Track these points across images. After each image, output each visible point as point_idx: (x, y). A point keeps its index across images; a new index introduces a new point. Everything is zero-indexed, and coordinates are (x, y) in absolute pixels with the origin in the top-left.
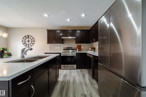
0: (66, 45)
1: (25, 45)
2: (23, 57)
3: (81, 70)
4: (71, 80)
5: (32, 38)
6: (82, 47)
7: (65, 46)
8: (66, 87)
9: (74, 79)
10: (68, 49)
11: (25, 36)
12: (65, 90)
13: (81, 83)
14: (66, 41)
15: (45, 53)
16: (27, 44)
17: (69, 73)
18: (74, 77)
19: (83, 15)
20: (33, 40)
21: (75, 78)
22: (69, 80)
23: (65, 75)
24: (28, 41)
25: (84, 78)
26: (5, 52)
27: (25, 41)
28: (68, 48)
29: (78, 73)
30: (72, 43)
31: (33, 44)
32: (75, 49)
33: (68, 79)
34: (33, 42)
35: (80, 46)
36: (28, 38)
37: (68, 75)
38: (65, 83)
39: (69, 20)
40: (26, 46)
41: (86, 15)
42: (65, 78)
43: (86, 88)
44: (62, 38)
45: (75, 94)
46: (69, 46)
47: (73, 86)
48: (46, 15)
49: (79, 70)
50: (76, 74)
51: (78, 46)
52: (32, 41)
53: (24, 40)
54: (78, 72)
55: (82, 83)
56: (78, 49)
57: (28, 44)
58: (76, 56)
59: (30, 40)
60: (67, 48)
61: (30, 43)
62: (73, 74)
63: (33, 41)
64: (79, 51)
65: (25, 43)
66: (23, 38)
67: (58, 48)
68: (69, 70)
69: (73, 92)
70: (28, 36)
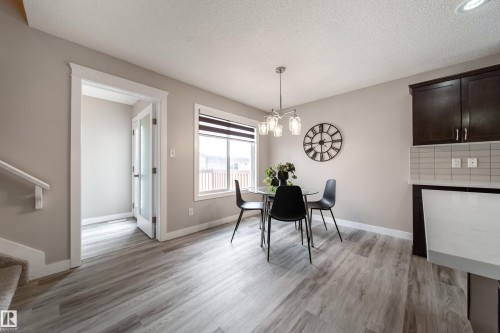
1: (312, 154)
5: (333, 130)
11: (312, 129)
16: (316, 153)
20: (337, 137)
24: (322, 143)
27: (311, 143)
31: (339, 150)
34: (337, 145)
36: (322, 131)
40: (313, 158)
52: (333, 141)
53: (307, 141)
57: (322, 153)
59: (326, 137)
61: (326, 149)
63: (338, 141)
65: (312, 149)
66: (307, 136)
67: (472, 163)
70: (321, 126)
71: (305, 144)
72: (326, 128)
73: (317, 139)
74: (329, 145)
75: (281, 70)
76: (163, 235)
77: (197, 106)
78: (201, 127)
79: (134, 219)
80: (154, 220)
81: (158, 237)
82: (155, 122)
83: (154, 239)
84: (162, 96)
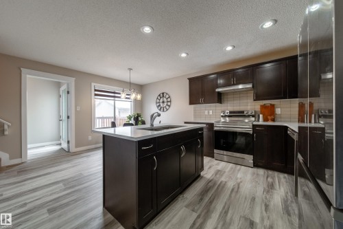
0: (228, 107)
2: (152, 125)
3: (270, 172)
4: (231, 184)
5: (168, 96)
6: (278, 111)
7: (226, 108)
8: (213, 191)
9: (239, 184)
10: (233, 114)
11: (159, 95)
12: (210, 194)
13: (253, 199)
14: (229, 97)
15: (185, 123)
16: (161, 108)
17: (229, 171)
18: (239, 181)
19: (268, 24)
20: (169, 99)
21: (241, 184)
22: (224, 183)
23: (219, 171)
24: (163, 102)
25: (268, 192)
26: (140, 119)
28: (234, 112)
29: (255, 176)
30: (245, 101)
31: (169, 106)
32: (253, 116)
33: (223, 179)
34: (169, 104)
35: (273, 106)
36: (163, 96)
37: (226, 173)
38: (215, 184)
39: (229, 48)
40: (160, 110)
41: (276, 21)
42: (218, 176)
43: (262, 213)
44: (217, 90)
45: (228, 209)
46: (237, 108)
47: (230, 196)
48: (184, 55)
49: (261, 171)
50: (249, 177)
51: (263, 107)
53: (158, 101)
54: (258, 174)
55: (257, 199)
56: (261, 116)
57: (163, 107)
58: (251, 132)
59: (165, 100)
60: (230, 112)
61: (165, 106)
62: (239, 176)
63: (169, 102)
64: (266, 120)
65: (159, 105)
66: (157, 98)
67: (211, 112)
68: (231, 165)
69: (226, 204)
70: (163, 93)
71: (156, 103)
72: (165, 94)
73: (161, 100)
74: (166, 103)
75: (130, 69)
76: (73, 149)
77: (93, 84)
78: (96, 95)
79: (60, 144)
80: (68, 142)
81: (70, 151)
82: (68, 92)
83: (69, 152)
84: (72, 80)
